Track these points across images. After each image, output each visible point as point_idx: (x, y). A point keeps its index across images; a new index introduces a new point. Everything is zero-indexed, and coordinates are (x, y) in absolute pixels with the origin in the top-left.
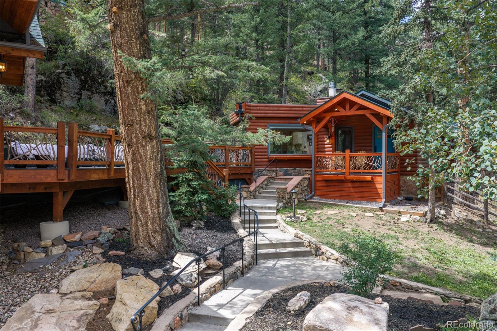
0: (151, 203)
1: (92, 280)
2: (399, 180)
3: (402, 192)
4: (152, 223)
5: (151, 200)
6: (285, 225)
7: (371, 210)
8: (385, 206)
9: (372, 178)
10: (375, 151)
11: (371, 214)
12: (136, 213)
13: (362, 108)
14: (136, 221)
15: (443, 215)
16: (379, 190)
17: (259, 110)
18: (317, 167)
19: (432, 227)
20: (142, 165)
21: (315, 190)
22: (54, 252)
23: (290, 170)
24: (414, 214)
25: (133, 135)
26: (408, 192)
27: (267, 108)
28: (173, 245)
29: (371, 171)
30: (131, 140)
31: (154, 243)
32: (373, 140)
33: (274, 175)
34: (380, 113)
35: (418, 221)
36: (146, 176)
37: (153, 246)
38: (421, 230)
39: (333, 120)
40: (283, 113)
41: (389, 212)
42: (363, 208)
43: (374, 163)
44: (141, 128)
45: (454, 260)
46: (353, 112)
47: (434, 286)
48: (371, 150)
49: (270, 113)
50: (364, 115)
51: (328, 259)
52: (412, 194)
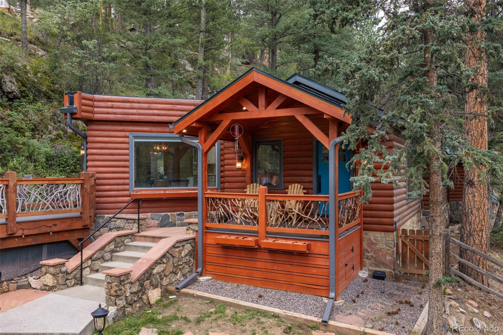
3: (367, 261)
9: (309, 247)
13: (290, 103)
17: (112, 107)
21: (204, 262)
23: (172, 215)
26: (378, 263)
27: (128, 105)
32: (314, 163)
34: (322, 114)
39: (237, 127)
40: (158, 115)
46: (272, 112)
49: (132, 114)
52: (385, 265)
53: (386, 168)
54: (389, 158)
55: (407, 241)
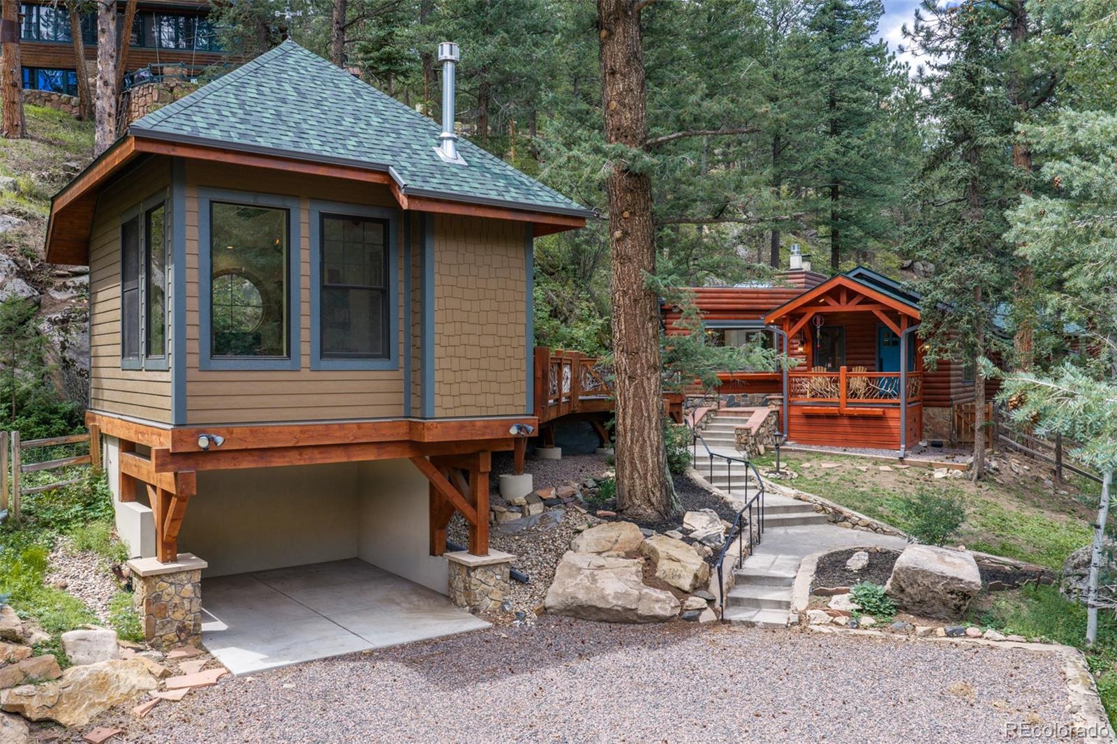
0: (652, 450)
1: (613, 540)
2: (921, 415)
3: (926, 434)
4: (652, 475)
5: (651, 446)
6: (773, 484)
7: (886, 462)
8: (906, 456)
9: (884, 412)
10: (881, 370)
11: (887, 468)
12: (632, 463)
13: (867, 301)
14: (632, 473)
15: (995, 469)
16: (895, 431)
18: (792, 394)
19: (981, 487)
20: (645, 402)
21: (789, 430)
22: (532, 512)
23: (737, 397)
24: (954, 467)
25: (638, 366)
26: (936, 434)
28: (672, 504)
29: (882, 401)
30: (634, 372)
31: (654, 500)
32: (877, 348)
33: (714, 406)
34: (897, 311)
35: (961, 478)
36: (649, 416)
37: (652, 504)
38: (965, 490)
39: (818, 319)
41: (913, 465)
42: (872, 458)
43: (886, 388)
44: (646, 357)
45: (1020, 528)
46: (852, 307)
47: (1000, 555)
48: (874, 365)
49: (706, 303)
50: (871, 313)
51: (854, 525)
52: (942, 436)
53: (946, 351)
54: (949, 345)
55: (962, 415)
